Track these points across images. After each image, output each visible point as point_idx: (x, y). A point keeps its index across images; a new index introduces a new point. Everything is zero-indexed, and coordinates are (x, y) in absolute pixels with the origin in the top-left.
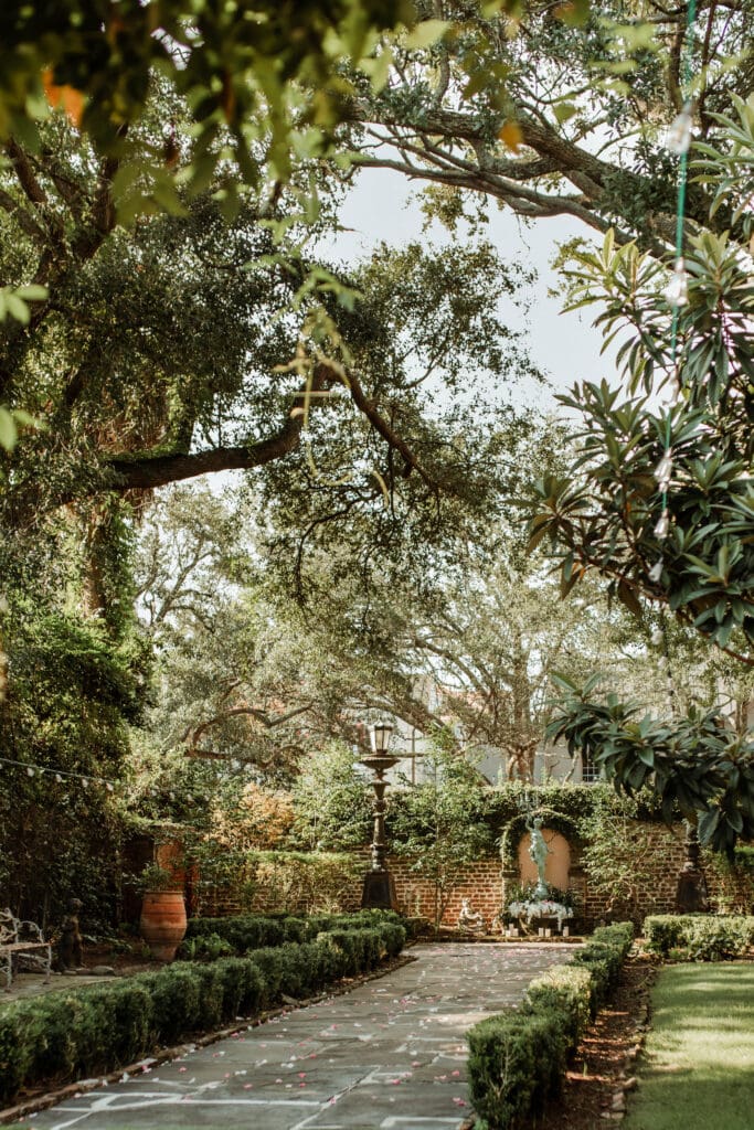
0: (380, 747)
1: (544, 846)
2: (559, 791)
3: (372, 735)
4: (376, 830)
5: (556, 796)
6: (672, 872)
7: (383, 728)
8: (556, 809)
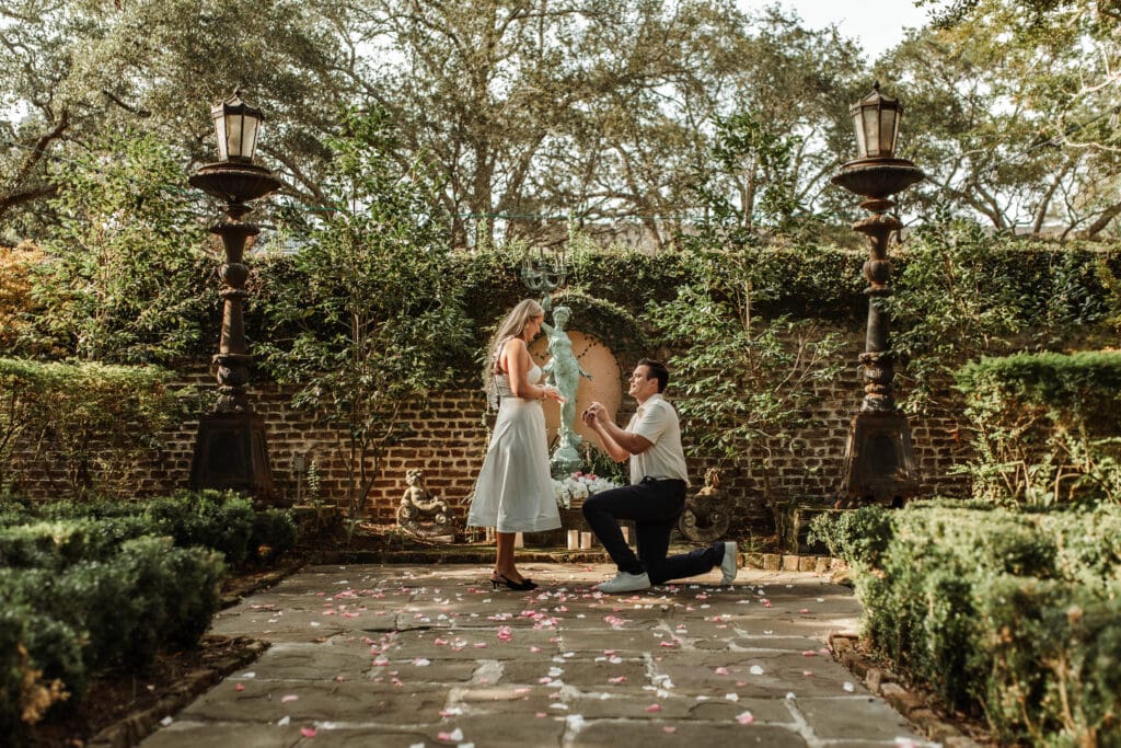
0: (234, 151)
1: (573, 362)
2: (598, 259)
3: (220, 124)
4: (227, 320)
5: (591, 269)
6: (816, 418)
7: (240, 111)
8: (593, 292)
